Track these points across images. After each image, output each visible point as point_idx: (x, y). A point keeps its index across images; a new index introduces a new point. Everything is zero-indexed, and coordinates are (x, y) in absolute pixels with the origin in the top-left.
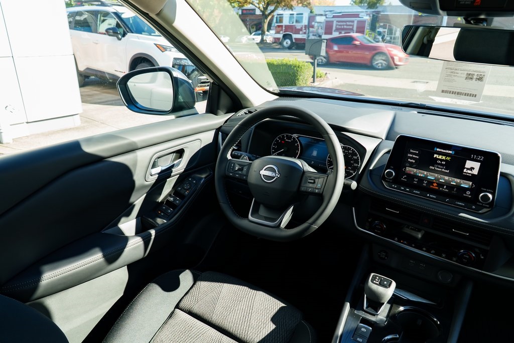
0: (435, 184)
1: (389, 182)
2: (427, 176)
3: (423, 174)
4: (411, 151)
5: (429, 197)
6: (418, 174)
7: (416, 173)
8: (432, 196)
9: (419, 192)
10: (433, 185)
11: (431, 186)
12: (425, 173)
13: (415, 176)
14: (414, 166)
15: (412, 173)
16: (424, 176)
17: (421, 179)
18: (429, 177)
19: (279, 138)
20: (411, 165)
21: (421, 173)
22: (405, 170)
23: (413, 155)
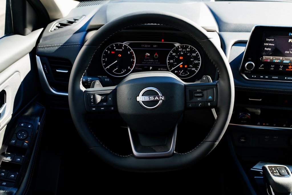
0: (290, 67)
1: (248, 73)
2: (282, 61)
3: (279, 59)
4: (267, 40)
5: (287, 80)
6: (274, 61)
7: (273, 60)
8: (289, 78)
9: (277, 77)
10: (289, 68)
11: (287, 70)
12: (281, 58)
13: (272, 63)
14: (271, 54)
15: (269, 61)
16: (280, 61)
17: (277, 65)
18: (284, 62)
19: (108, 49)
20: (268, 54)
21: (277, 59)
22: (262, 59)
23: (269, 44)
